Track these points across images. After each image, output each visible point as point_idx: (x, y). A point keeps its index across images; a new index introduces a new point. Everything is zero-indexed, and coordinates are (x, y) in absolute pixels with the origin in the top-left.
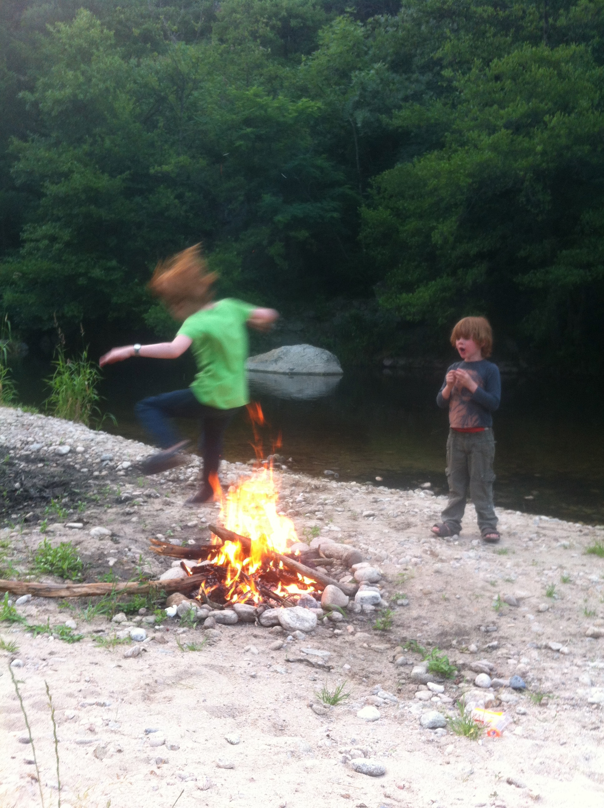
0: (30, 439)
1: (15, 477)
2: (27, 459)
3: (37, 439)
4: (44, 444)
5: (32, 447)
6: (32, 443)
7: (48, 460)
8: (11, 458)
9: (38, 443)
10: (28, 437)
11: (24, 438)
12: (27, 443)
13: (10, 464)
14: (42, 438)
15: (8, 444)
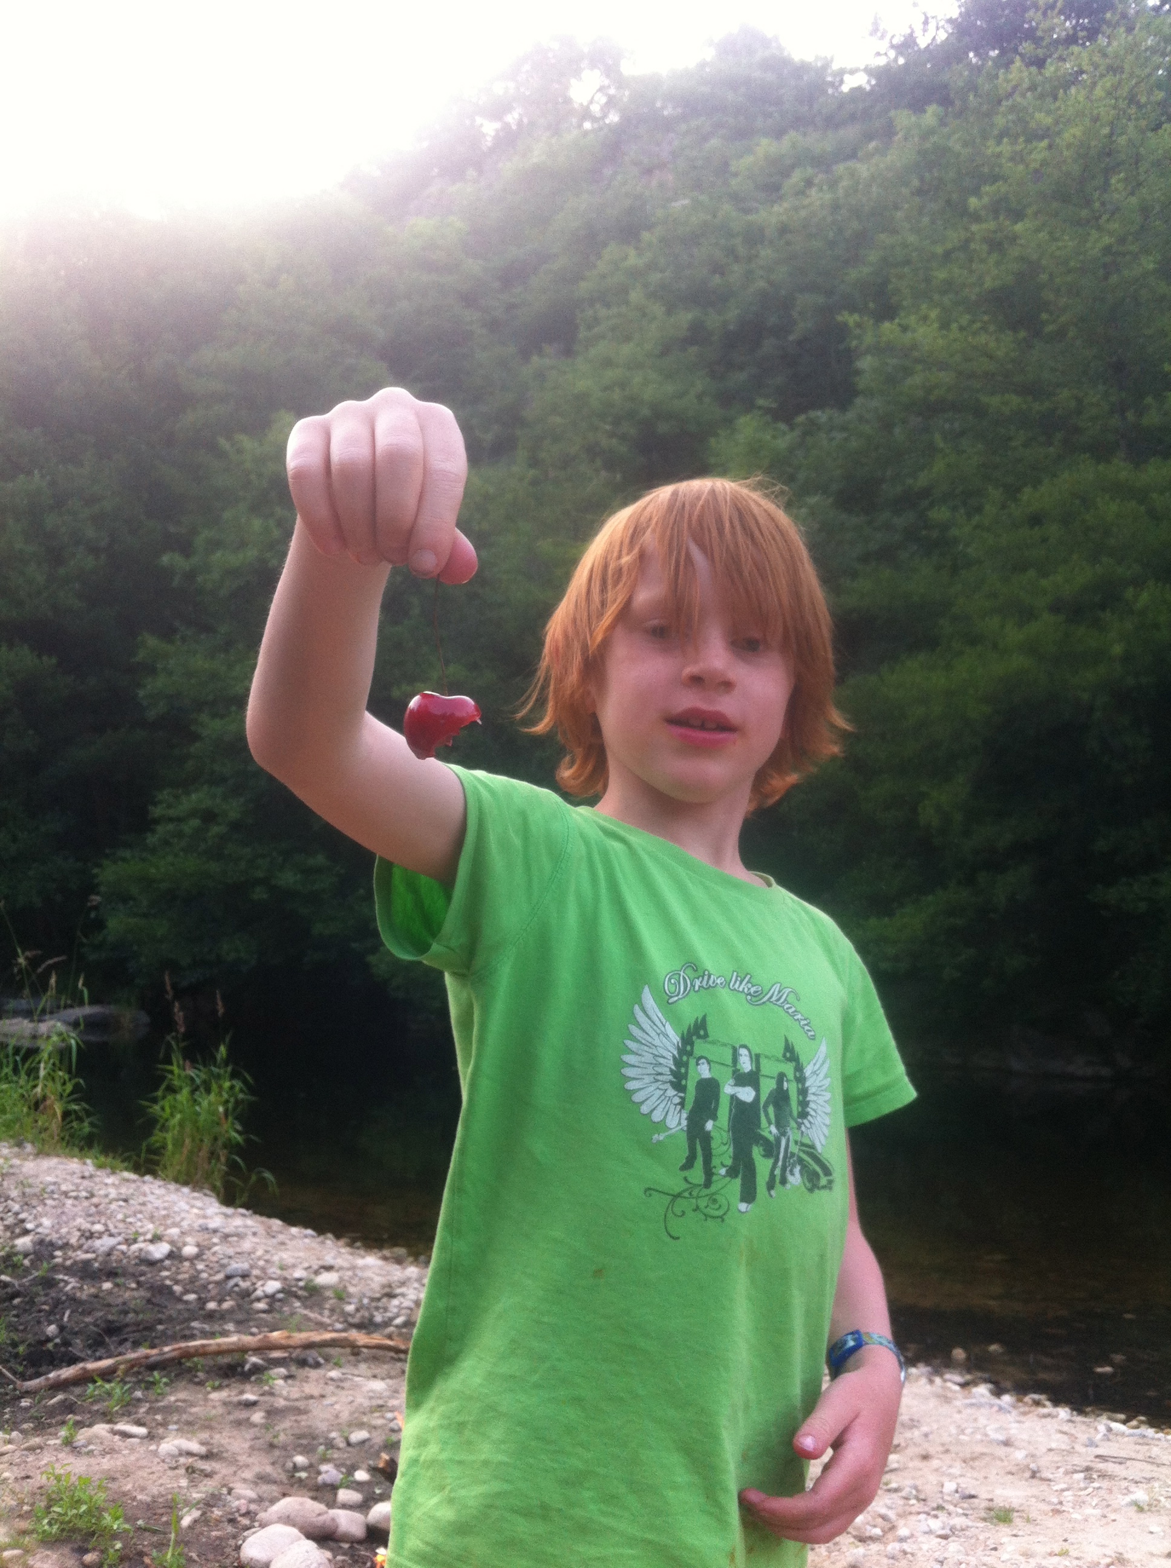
0: (98, 1227)
1: (51, 1313)
2: (85, 1271)
3: (111, 1227)
4: (120, 1239)
5: (98, 1243)
6: (100, 1235)
7: (124, 1275)
8: (55, 1269)
9: (111, 1235)
10: (93, 1223)
11: (86, 1226)
12: (91, 1235)
13: (49, 1283)
14: (121, 1225)
15: (54, 1237)
